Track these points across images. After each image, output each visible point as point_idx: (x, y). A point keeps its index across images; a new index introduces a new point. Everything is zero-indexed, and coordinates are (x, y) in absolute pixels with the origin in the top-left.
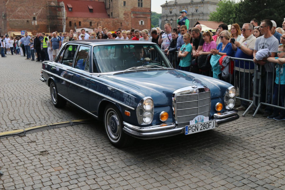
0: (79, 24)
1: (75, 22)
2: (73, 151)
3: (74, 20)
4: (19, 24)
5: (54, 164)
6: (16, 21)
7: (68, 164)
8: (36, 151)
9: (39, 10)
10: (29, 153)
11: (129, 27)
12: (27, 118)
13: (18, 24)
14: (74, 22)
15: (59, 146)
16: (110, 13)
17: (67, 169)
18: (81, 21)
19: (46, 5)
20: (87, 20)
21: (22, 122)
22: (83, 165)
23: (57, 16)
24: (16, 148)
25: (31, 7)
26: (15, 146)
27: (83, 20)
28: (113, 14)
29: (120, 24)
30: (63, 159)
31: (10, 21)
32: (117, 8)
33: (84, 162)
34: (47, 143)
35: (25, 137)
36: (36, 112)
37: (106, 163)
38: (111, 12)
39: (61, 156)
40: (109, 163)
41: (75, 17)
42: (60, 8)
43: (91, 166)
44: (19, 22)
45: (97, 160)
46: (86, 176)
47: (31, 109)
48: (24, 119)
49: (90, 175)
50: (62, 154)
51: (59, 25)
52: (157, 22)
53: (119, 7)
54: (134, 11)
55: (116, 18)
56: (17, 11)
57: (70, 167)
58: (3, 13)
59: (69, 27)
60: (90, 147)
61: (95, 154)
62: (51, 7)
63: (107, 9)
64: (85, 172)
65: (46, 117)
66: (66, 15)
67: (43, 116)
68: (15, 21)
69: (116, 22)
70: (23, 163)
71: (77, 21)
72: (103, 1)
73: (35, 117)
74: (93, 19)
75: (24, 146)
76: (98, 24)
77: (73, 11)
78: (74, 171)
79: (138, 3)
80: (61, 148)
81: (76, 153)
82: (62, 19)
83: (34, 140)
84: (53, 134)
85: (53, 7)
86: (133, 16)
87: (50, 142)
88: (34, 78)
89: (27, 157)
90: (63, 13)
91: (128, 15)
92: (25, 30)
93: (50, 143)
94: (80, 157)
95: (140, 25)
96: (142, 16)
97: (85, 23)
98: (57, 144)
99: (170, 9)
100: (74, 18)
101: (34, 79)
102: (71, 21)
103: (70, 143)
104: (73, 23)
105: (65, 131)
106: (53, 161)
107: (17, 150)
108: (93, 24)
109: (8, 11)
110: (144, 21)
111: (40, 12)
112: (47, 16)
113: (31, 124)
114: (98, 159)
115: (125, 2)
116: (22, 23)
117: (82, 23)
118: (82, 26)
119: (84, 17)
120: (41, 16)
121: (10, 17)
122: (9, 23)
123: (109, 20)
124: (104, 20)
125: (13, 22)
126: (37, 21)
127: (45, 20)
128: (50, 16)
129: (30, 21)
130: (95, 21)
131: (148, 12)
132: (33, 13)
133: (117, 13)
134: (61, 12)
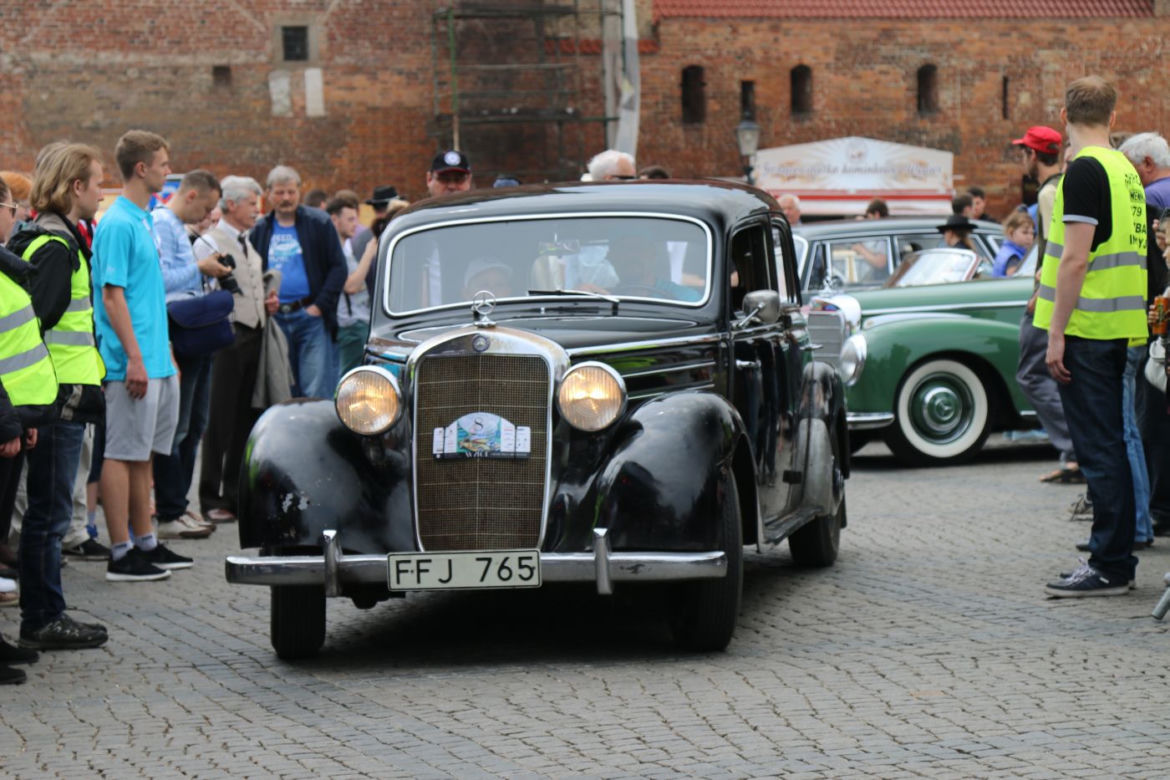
0: (786, 97)
1: (749, 77)
3: (732, 46)
4: (132, 100)
6: (103, 72)
14: (738, 75)
18: (808, 60)
20: (886, 49)
23: (541, 14)
27: (833, 44)
31: (31, 74)
41: (749, 18)
51: (570, 110)
59: (677, 133)
68: (86, 75)
71: (766, 62)
74: (955, 33)
76: (1010, 86)
82: (594, 49)
97: (854, 87)
100: (735, 31)
102: (705, 63)
104: (725, 80)
108: (947, 96)
112: (436, 19)
116: (156, 93)
117: (826, 87)
118: (829, 122)
119: (852, 18)
120: (367, 11)
121: (35, 30)
122: (24, 91)
123: (1136, 35)
124: (1085, 35)
125: (59, 90)
126: (325, 75)
127: (407, 56)
128: (469, 12)
129: (252, 72)
130: (979, 54)
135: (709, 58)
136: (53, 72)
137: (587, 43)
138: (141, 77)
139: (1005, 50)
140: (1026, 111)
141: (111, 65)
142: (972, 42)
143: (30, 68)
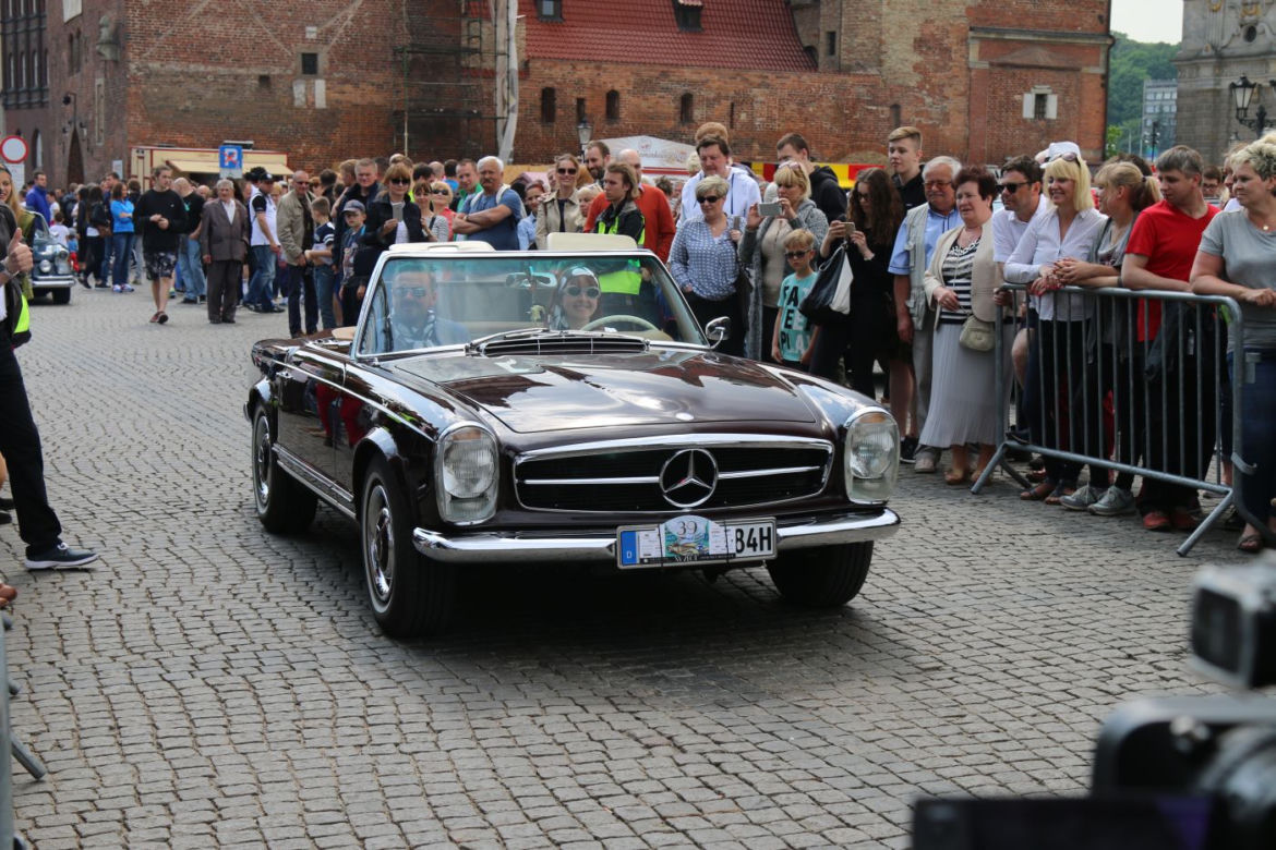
0: (603, 110)
1: (582, 96)
3: (572, 77)
4: (209, 95)
9: (341, 8)
11: (947, 131)
13: (200, 97)
14: (575, 95)
16: (817, 36)
18: (617, 88)
20: (663, 84)
23: (459, 52)
27: (632, 79)
28: (843, 41)
29: (886, 109)
31: (148, 76)
32: (870, 2)
38: (825, 26)
41: (583, 61)
44: (207, 85)
51: (475, 111)
52: (1129, 103)
55: (861, 72)
56: (200, 9)
58: (101, 22)
59: (538, 128)
63: (801, 7)
66: (524, 44)
68: (181, 78)
69: (858, 100)
71: (592, 87)
74: (705, 75)
76: (735, 109)
77: (565, 16)
82: (491, 75)
86: (982, 55)
90: (500, 31)
91: (948, 50)
95: (1025, 121)
96: (1042, 56)
97: (644, 105)
100: (574, 68)
102: (556, 86)
104: (568, 97)
108: (697, 113)
109: (142, 8)
110: (1054, 93)
111: (349, 23)
112: (396, 52)
116: (224, 91)
117: (629, 104)
118: (628, 125)
119: (645, 63)
120: (355, 46)
121: (151, 49)
122: (144, 86)
123: (808, 82)
124: (779, 81)
125: (165, 86)
126: (326, 84)
127: (377, 74)
128: (416, 49)
129: (283, 80)
130: (717, 89)
131: (1089, 32)
132: (302, 28)
133: (868, 38)
134: (489, 25)
135: (558, 83)
136: (162, 75)
137: (486, 71)
138: (215, 81)
139: (732, 87)
140: (743, 125)
141: (198, 73)
142: (714, 82)
143: (148, 71)
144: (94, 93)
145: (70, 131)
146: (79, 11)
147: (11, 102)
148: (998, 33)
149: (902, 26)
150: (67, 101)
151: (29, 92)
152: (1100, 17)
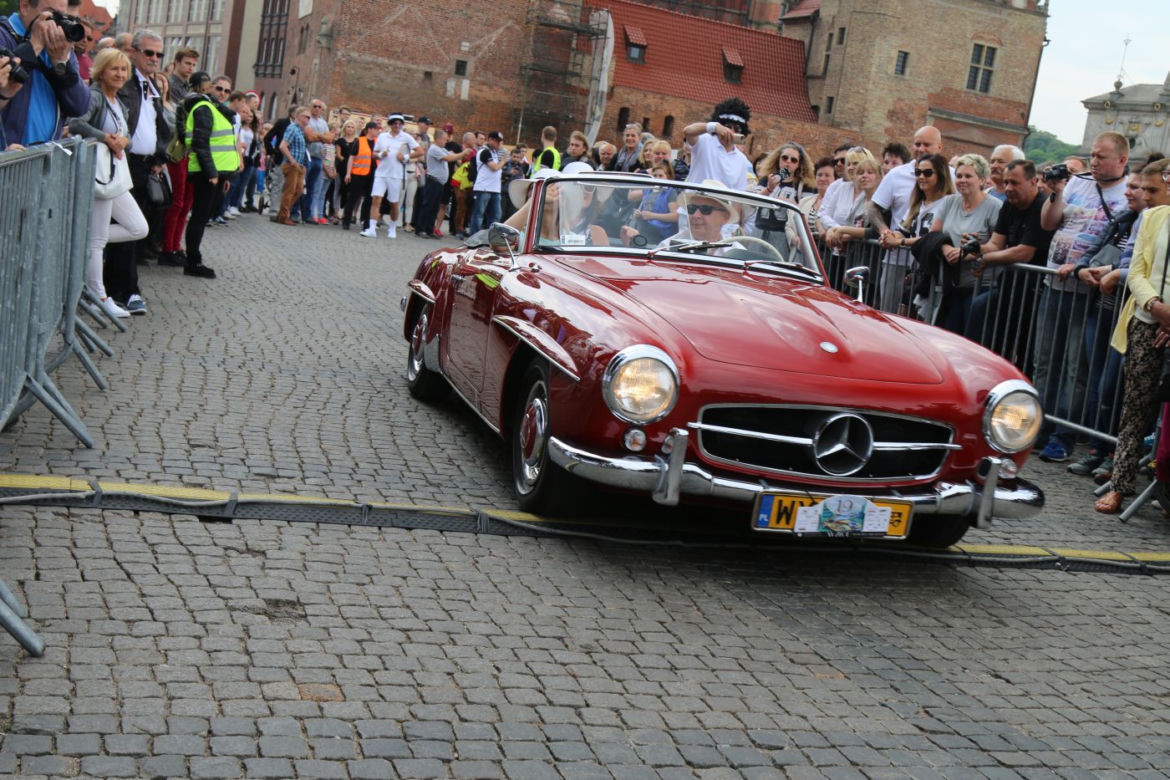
0: (661, 128)
1: (648, 115)
2: (430, 630)
3: (643, 103)
4: (389, 80)
5: (308, 665)
6: (379, 65)
7: (381, 685)
8: (249, 593)
9: (488, 32)
10: (210, 592)
12: (271, 450)
13: (382, 81)
14: (643, 115)
15: (371, 598)
16: (821, 99)
17: (365, 702)
18: (673, 114)
19: (528, 13)
21: (240, 462)
22: (454, 705)
23: (566, 74)
24: (156, 558)
25: (454, 12)
26: (158, 549)
27: (685, 110)
28: (838, 105)
30: (365, 655)
31: (349, 62)
32: (860, 79)
33: (464, 693)
34: (319, 572)
35: (223, 526)
36: (322, 437)
37: (578, 725)
38: (827, 93)
39: (360, 638)
40: (592, 725)
41: (653, 92)
42: (589, 40)
43: (493, 717)
44: (388, 73)
45: (538, 698)
46: (447, 757)
47: (308, 420)
48: (255, 452)
49: (467, 759)
50: (370, 633)
51: (570, 117)
53: (873, 75)
54: (941, 109)
55: (847, 128)
56: (390, 19)
57: (381, 696)
58: (323, 20)
59: (613, 135)
60: (524, 634)
61: (536, 672)
62: (547, 24)
63: (814, 77)
64: (448, 735)
65: (361, 465)
66: (612, 74)
67: (348, 458)
68: (371, 66)
70: (158, 628)
71: (656, 111)
72: (798, 39)
73: (311, 451)
75: (201, 560)
76: (755, 142)
77: (646, 60)
78: (393, 722)
79: (968, 69)
80: (378, 607)
81: (440, 645)
82: (585, 93)
83: (263, 544)
84: (367, 540)
85: (557, 30)
87: (335, 568)
88: (379, 306)
89: (192, 606)
90: (597, 64)
91: (910, 122)
92: (409, 113)
93: (335, 573)
94: (456, 664)
96: (977, 136)
98: (364, 584)
99: (1131, 122)
100: (646, 96)
101: (376, 311)
102: (630, 107)
103: (433, 595)
105: (430, 540)
106: (310, 652)
107: (157, 569)
109: (352, 14)
111: (492, 43)
112: (521, 68)
113: (279, 477)
114: (544, 694)
115: (904, 57)
116: (399, 78)
119: (695, 101)
120: (494, 60)
121: (354, 43)
122: (345, 68)
123: (809, 130)
124: (788, 126)
125: (360, 70)
126: (471, 83)
127: (505, 81)
128: (536, 68)
129: (441, 77)
131: (1013, 124)
132: (459, 43)
133: (857, 105)
134: (591, 58)
135: (632, 106)
136: (358, 62)
137: (583, 90)
138: (394, 70)
141: (383, 64)
143: (349, 58)
144: (311, 69)
145: (292, 93)
146: (310, 11)
147: (261, 71)
148: (948, 114)
149: (881, 100)
150: (293, 72)
151: (274, 67)
152: (1022, 115)
